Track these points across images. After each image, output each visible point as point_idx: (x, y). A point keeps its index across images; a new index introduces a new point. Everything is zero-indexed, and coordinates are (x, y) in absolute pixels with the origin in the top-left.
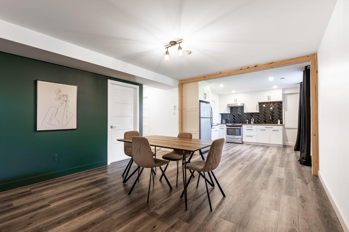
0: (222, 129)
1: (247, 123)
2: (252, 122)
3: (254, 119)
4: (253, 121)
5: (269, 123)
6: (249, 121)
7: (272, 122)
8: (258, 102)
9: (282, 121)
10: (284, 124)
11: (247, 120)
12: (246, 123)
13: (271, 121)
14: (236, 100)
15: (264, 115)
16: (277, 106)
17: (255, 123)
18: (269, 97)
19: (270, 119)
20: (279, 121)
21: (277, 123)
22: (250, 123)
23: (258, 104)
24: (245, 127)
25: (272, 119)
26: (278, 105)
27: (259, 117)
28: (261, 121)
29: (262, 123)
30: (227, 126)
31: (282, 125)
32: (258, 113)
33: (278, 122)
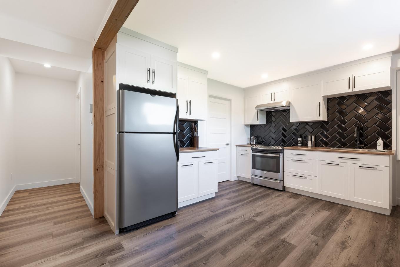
0: (245, 157)
1: (299, 145)
2: (310, 142)
3: (313, 137)
4: (311, 140)
5: (353, 146)
6: (302, 140)
7: (361, 143)
8: (323, 97)
9: (391, 142)
10: (397, 151)
11: (300, 139)
12: (297, 145)
13: (356, 141)
14: (273, 96)
15: (339, 126)
16: (376, 103)
17: (317, 145)
18: (352, 82)
19: (354, 135)
20: (380, 142)
21: (375, 146)
22: (304, 144)
23: (321, 101)
24: (289, 154)
25: (361, 135)
26: (379, 99)
27: (327, 131)
28: (331, 140)
29: (333, 146)
30: (254, 150)
31: (388, 155)
32: (324, 122)
33: (378, 144)
